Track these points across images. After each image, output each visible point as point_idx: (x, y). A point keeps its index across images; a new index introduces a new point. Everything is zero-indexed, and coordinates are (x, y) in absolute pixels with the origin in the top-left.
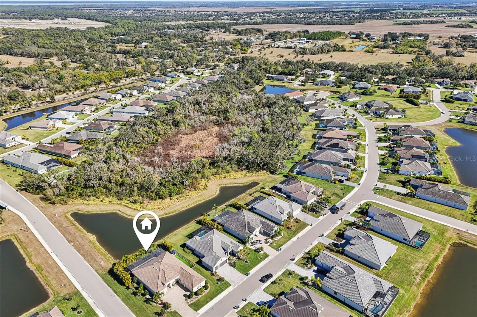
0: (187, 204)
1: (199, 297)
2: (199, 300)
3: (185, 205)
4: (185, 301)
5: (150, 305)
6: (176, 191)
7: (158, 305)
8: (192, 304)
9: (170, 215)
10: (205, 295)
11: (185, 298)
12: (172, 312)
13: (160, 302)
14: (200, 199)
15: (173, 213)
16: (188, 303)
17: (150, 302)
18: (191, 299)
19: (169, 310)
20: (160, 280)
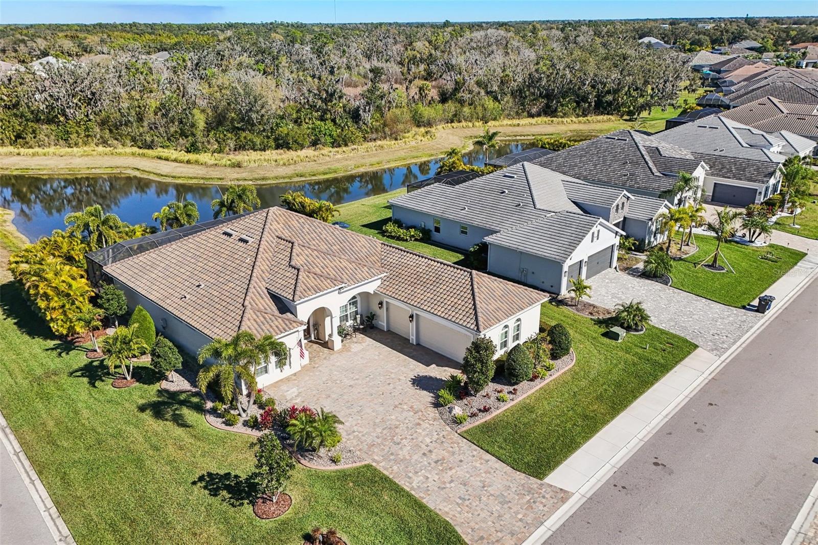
0: (374, 160)
1: (526, 391)
2: (526, 408)
3: (368, 161)
4: (433, 412)
5: (179, 431)
6: (334, 134)
7: (239, 428)
8: (487, 428)
9: (314, 178)
10: (561, 383)
11: (427, 397)
12: (344, 476)
13: (255, 411)
14: (414, 154)
15: (325, 174)
16: (457, 421)
17: (185, 411)
18: (477, 401)
19: (320, 464)
20: (259, 286)
